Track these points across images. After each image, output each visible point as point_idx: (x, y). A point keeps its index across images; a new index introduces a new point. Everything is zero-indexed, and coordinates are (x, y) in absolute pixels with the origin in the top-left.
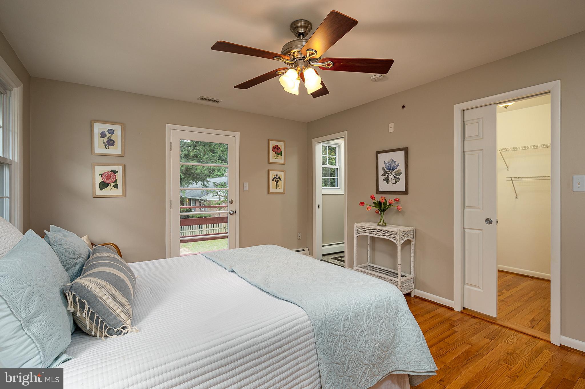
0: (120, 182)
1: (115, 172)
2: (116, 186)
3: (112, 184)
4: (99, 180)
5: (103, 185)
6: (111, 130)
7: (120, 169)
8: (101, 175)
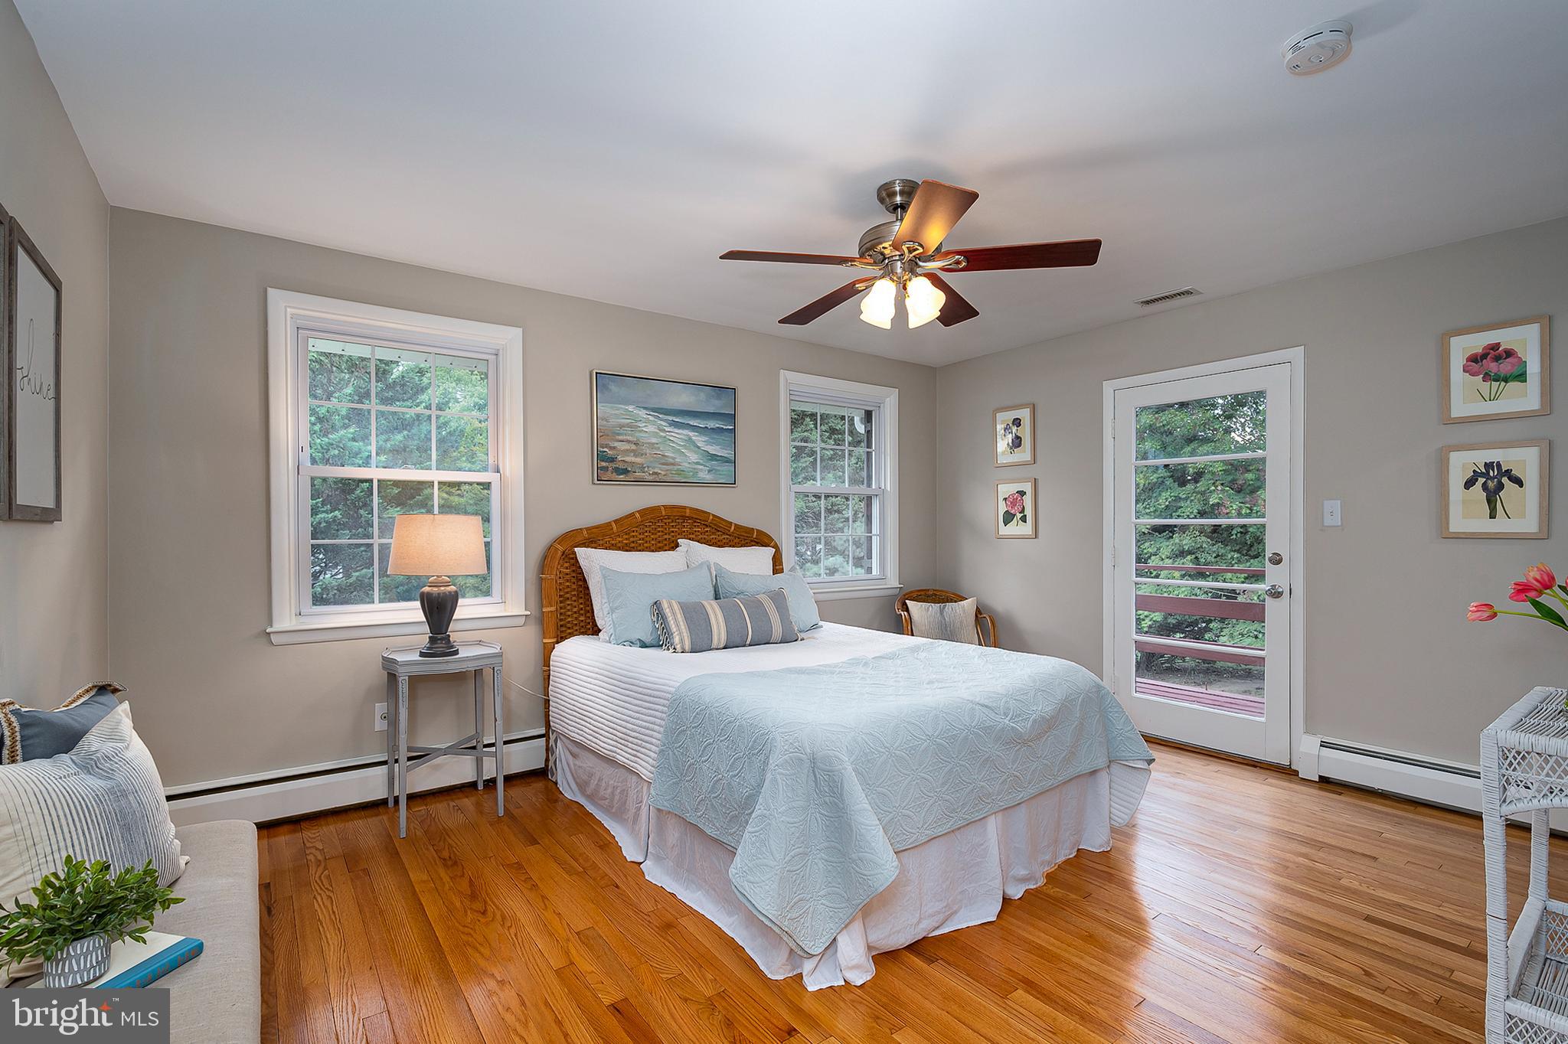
0: (1029, 512)
1: (1022, 493)
2: (1024, 519)
3: (1019, 516)
4: (1003, 508)
5: (1008, 518)
6: (1018, 419)
7: (1027, 488)
8: (1005, 499)
